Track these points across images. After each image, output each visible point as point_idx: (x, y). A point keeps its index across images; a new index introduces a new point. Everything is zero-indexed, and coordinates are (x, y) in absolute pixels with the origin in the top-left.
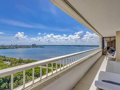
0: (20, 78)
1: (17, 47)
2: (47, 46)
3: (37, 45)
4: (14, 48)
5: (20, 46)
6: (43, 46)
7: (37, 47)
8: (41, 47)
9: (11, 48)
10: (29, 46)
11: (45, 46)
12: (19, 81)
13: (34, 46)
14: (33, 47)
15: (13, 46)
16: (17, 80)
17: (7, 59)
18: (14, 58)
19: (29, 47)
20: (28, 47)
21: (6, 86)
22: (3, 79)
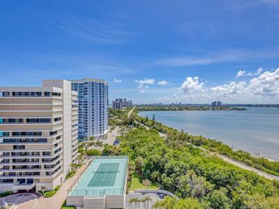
0: (180, 171)
1: (181, 107)
2: (257, 106)
3: (223, 103)
4: (175, 110)
5: (187, 105)
6: (241, 108)
7: (225, 109)
8: (235, 109)
9: (172, 110)
10: (204, 105)
11: (249, 106)
12: (176, 176)
13: (216, 106)
14: (213, 109)
16: (174, 174)
17: (164, 129)
18: (174, 129)
19: (205, 109)
20: (201, 108)
21: (159, 178)
22: (154, 163)
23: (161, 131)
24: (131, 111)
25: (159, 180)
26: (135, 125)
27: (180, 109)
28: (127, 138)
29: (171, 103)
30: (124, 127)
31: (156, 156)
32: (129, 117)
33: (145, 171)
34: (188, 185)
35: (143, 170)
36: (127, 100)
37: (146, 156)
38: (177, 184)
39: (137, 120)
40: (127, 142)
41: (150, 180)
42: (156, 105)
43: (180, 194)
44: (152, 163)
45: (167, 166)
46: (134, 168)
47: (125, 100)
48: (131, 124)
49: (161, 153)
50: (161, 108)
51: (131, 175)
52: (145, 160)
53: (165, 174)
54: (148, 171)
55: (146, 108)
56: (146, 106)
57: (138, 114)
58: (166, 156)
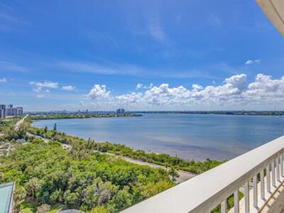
0: (86, 182)
1: (87, 115)
2: (149, 112)
3: (126, 110)
5: (94, 112)
6: (139, 114)
7: (127, 116)
8: (135, 116)
10: (110, 112)
11: (144, 112)
12: (82, 189)
13: (121, 113)
14: (118, 116)
15: (82, 113)
16: (80, 187)
17: (68, 139)
18: (80, 138)
19: (111, 116)
20: (108, 115)
21: (60, 197)
22: (55, 181)
23: (64, 142)
24: (22, 121)
25: (60, 200)
26: (27, 139)
27: (87, 117)
28: (13, 157)
29: (77, 111)
30: (9, 143)
31: (57, 173)
32: (17, 128)
33: (42, 195)
34: (95, 195)
35: (38, 194)
36: (14, 107)
37: (43, 176)
38: (83, 197)
39: (30, 132)
40: (13, 163)
41: (49, 204)
42: (59, 113)
43: (86, 207)
44: (51, 182)
45: (72, 180)
46: (25, 195)
47: (11, 106)
48: (20, 137)
49: (64, 167)
50: (65, 116)
51: (18, 207)
52: (41, 181)
53: (69, 191)
54: (46, 194)
55: (45, 116)
56: (45, 114)
57: (32, 125)
58: (70, 169)
